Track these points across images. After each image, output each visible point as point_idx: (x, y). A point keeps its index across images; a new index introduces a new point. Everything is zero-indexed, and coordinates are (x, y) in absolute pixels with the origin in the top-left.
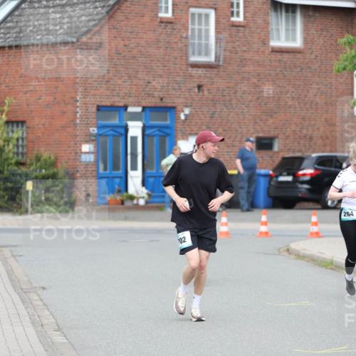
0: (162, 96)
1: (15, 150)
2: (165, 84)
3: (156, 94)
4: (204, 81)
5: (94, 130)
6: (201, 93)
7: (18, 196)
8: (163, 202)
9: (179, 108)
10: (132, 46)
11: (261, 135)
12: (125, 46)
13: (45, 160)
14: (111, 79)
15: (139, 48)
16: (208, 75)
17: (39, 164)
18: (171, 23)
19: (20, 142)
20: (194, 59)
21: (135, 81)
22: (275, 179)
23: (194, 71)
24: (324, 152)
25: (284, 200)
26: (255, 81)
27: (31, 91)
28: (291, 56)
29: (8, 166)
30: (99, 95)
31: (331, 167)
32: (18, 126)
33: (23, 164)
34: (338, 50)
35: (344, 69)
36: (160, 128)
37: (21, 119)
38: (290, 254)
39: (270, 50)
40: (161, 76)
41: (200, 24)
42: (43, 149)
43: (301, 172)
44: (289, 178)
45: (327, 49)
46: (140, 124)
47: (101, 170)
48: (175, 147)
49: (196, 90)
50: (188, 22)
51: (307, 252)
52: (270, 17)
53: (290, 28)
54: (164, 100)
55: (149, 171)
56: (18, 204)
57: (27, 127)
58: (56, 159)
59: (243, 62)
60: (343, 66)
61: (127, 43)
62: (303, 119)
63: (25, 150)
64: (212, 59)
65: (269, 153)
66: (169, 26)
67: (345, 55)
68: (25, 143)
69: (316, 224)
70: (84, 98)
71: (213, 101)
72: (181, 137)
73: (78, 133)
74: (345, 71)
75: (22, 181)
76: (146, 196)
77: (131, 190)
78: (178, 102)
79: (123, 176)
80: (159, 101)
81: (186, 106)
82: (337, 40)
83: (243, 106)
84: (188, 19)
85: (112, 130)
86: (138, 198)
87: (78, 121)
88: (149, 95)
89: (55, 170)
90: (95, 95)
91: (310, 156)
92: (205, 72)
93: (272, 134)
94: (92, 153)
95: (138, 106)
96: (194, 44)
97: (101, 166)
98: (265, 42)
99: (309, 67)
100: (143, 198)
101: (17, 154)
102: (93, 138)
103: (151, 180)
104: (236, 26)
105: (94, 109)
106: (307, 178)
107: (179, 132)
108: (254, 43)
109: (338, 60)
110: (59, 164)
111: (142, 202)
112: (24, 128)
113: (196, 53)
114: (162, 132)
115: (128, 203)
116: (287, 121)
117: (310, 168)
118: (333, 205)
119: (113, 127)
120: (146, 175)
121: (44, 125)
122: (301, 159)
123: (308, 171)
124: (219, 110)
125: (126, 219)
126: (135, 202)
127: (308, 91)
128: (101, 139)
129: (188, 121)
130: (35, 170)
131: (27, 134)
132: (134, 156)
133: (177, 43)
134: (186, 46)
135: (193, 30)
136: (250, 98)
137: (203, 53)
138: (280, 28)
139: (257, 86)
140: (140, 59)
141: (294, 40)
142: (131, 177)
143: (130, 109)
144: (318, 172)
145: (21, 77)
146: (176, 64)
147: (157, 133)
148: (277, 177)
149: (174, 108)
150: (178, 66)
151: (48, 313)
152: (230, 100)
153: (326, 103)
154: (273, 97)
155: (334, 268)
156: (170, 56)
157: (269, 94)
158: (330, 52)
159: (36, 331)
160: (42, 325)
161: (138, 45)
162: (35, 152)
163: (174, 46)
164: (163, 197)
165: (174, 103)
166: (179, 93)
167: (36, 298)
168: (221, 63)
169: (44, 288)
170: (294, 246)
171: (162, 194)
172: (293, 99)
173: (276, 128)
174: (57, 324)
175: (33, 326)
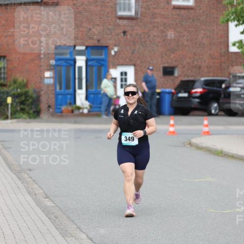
0: (99, 38)
2: (101, 31)
3: (95, 37)
4: (128, 29)
5: (53, 62)
6: (125, 37)
7: (2, 107)
8: (100, 111)
9: (110, 47)
10: (78, 4)
11: (166, 65)
13: (20, 83)
15: (84, 6)
16: (130, 24)
17: (15, 85)
19: (2, 71)
20: (120, 13)
21: (81, 29)
22: (176, 96)
23: (120, 22)
24: (209, 76)
25: (182, 109)
26: (162, 28)
27: (10, 35)
28: (186, 11)
31: (214, 87)
32: (1, 60)
33: (5, 85)
34: (218, 7)
36: (98, 60)
37: (3, 54)
38: (191, 146)
39: (172, 7)
40: (98, 25)
42: (18, 75)
43: (194, 91)
44: (186, 95)
45: (210, 7)
46: (84, 58)
47: (58, 89)
49: (122, 35)
51: (204, 145)
54: (101, 42)
55: (90, 90)
56: (2, 112)
57: (8, 60)
58: (28, 81)
59: (154, 15)
60: (226, 19)
61: (75, 2)
62: (195, 54)
63: (6, 76)
65: (172, 77)
67: (227, 12)
68: (6, 71)
69: (207, 126)
71: (133, 42)
72: (111, 67)
73: (42, 64)
75: (4, 97)
76: (88, 107)
77: (78, 103)
78: (110, 43)
79: (73, 93)
80: (96, 42)
81: (116, 46)
83: (154, 46)
85: (65, 62)
86: (83, 109)
87: (42, 56)
88: (90, 38)
89: (27, 90)
91: (200, 80)
92: (128, 22)
93: (173, 64)
94: (52, 78)
95: (83, 45)
96: (120, 3)
97: (58, 87)
98: (168, 2)
99: (199, 19)
100: (86, 108)
102: (52, 68)
103: (92, 96)
106: (198, 95)
107: (110, 63)
108: (161, 3)
110: (30, 86)
111: (86, 111)
112: (5, 61)
113: (122, 9)
114: (99, 63)
115: (76, 112)
116: (184, 55)
117: (200, 88)
118: (216, 113)
119: (66, 60)
120: (88, 93)
121: (19, 58)
122: (193, 82)
123: (198, 90)
124: (137, 48)
125: (76, 122)
126: (81, 111)
127: (198, 35)
128: (58, 68)
129: (117, 56)
130: (13, 89)
131: (7, 64)
132: (80, 79)
133: (109, 2)
136: (159, 39)
137: (127, 9)
139: (163, 32)
140: (84, 14)
142: (79, 94)
143: (78, 48)
144: (205, 91)
145: (3, 26)
146: (109, 17)
147: (96, 64)
148: (177, 94)
149: (107, 47)
150: (110, 18)
151: (37, 186)
152: (145, 42)
153: (210, 44)
154: (174, 40)
155: (223, 155)
156: (104, 11)
157: (171, 37)
158: (213, 9)
159: (33, 198)
160: (35, 194)
161: (83, 4)
162: (13, 77)
163: (107, 4)
164: (100, 107)
165: (107, 43)
166: (110, 36)
167: (26, 176)
168: (139, 16)
169: (30, 170)
170: (194, 141)
171: (99, 106)
172: (188, 40)
173: (176, 61)
174: (45, 194)
175: (30, 195)
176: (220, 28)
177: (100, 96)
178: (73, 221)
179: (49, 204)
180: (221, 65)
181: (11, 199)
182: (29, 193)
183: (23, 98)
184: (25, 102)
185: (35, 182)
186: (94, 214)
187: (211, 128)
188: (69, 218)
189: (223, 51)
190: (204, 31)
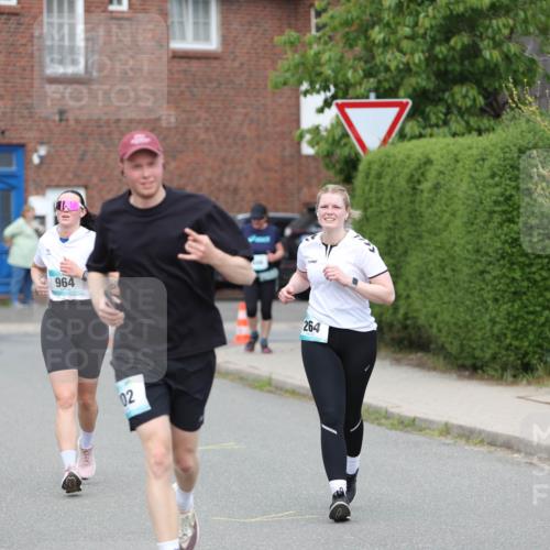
0: (3, 127)
2: (8, 110)
6: (64, 123)
8: (7, 293)
9: (30, 146)
18: (16, 14)
28: (202, 64)
34: (275, 54)
35: (285, 84)
36: (2, 177)
39: (170, 55)
40: (1, 97)
41: (60, 17)
45: (257, 53)
48: (25, 208)
50: (41, 13)
51: (231, 367)
52: (169, 6)
53: (201, 20)
54: (7, 134)
60: (281, 80)
62: (224, 161)
66: (13, 18)
67: (285, 62)
69: (244, 323)
71: (82, 134)
72: (34, 191)
74: (286, 87)
78: (29, 136)
81: (42, 143)
82: (272, 39)
84: (42, 8)
99: (232, 82)
107: (30, 183)
109: (275, 69)
114: (5, 183)
116: (198, 164)
124: (92, 148)
127: (230, 118)
129: (44, 167)
133: (25, 45)
136: (140, 128)
138: (185, 19)
141: (207, 39)
146: (25, 78)
149: (22, 146)
150: (27, 81)
152: (109, 133)
153: (258, 137)
154: (176, 128)
155: (273, 389)
156: (14, 65)
157: (169, 123)
158: (263, 58)
163: (21, 50)
164: (8, 284)
165: (22, 138)
166: (29, 122)
171: (6, 280)
172: (207, 130)
173: (181, 176)
176: (281, 101)
180: (283, 185)
189: (287, 153)
190: (245, 106)
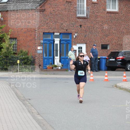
0: (67, 29)
1: (13, 49)
2: (68, 25)
3: (65, 28)
4: (82, 24)
5: (42, 41)
6: (81, 28)
9: (73, 33)
10: (56, 10)
11: (103, 43)
12: (53, 10)
13: (24, 52)
14: (48, 22)
16: (84, 21)
17: (22, 54)
18: (70, 2)
19: (15, 46)
20: (79, 15)
21: (57, 24)
22: (108, 60)
23: (79, 20)
24: (126, 50)
25: (112, 67)
26: (101, 23)
28: (114, 14)
29: (11, 54)
30: (44, 29)
32: (14, 40)
33: (16, 54)
37: (15, 37)
38: (117, 87)
39: (107, 12)
40: (67, 22)
41: (81, 2)
42: (23, 48)
43: (118, 57)
44: (114, 60)
45: (127, 12)
46: (59, 39)
47: (45, 56)
48: (72, 48)
49: (79, 27)
50: (76, 2)
51: (123, 87)
53: (114, 4)
58: (28, 52)
59: (97, 17)
62: (119, 38)
63: (16, 49)
64: (85, 15)
65: (106, 50)
68: (17, 46)
69: (125, 76)
70: (38, 29)
71: (85, 31)
72: (74, 44)
73: (36, 42)
77: (56, 64)
78: (73, 31)
79: (53, 58)
80: (66, 31)
81: (76, 33)
83: (97, 33)
85: (49, 41)
87: (36, 38)
88: (62, 29)
89: (28, 56)
90: (42, 29)
91: (121, 51)
92: (82, 20)
93: (107, 43)
94: (41, 50)
95: (58, 33)
96: (79, 10)
98: (105, 9)
99: (121, 19)
100: (60, 66)
101: (14, 50)
102: (42, 44)
103: (63, 60)
104: (94, 3)
105: (42, 34)
106: (120, 59)
107: (73, 42)
108: (100, 10)
110: (29, 54)
111: (59, 68)
112: (16, 40)
113: (79, 13)
114: (67, 42)
115: (54, 68)
116: (113, 38)
117: (121, 56)
120: (61, 58)
121: (23, 39)
122: (118, 53)
124: (88, 34)
125: (54, 74)
126: (57, 68)
127: (120, 28)
128: (45, 45)
129: (76, 38)
131: (17, 42)
132: (57, 51)
133: (72, 9)
134: (76, 11)
135: (78, 5)
136: (99, 30)
138: (110, 4)
139: (102, 25)
140: (59, 15)
141: (115, 9)
142: (56, 59)
143: (55, 34)
144: (124, 57)
146: (72, 17)
147: (65, 42)
148: (109, 59)
149: (71, 33)
151: (33, 108)
152: (92, 31)
156: (70, 14)
157: (106, 28)
159: (31, 115)
160: (33, 113)
161: (58, 10)
162: (20, 49)
163: (72, 11)
166: (73, 28)
167: (28, 103)
168: (89, 17)
169: (30, 99)
170: (118, 84)
171: (67, 65)
172: (115, 30)
173: (109, 41)
174: (38, 112)
175: (30, 113)
177: (67, 60)
178: (53, 127)
179: (40, 118)
181: (19, 115)
182: (29, 112)
183: (26, 61)
184: (27, 63)
185: (32, 106)
186: (64, 124)
187: (127, 78)
188: (51, 126)
